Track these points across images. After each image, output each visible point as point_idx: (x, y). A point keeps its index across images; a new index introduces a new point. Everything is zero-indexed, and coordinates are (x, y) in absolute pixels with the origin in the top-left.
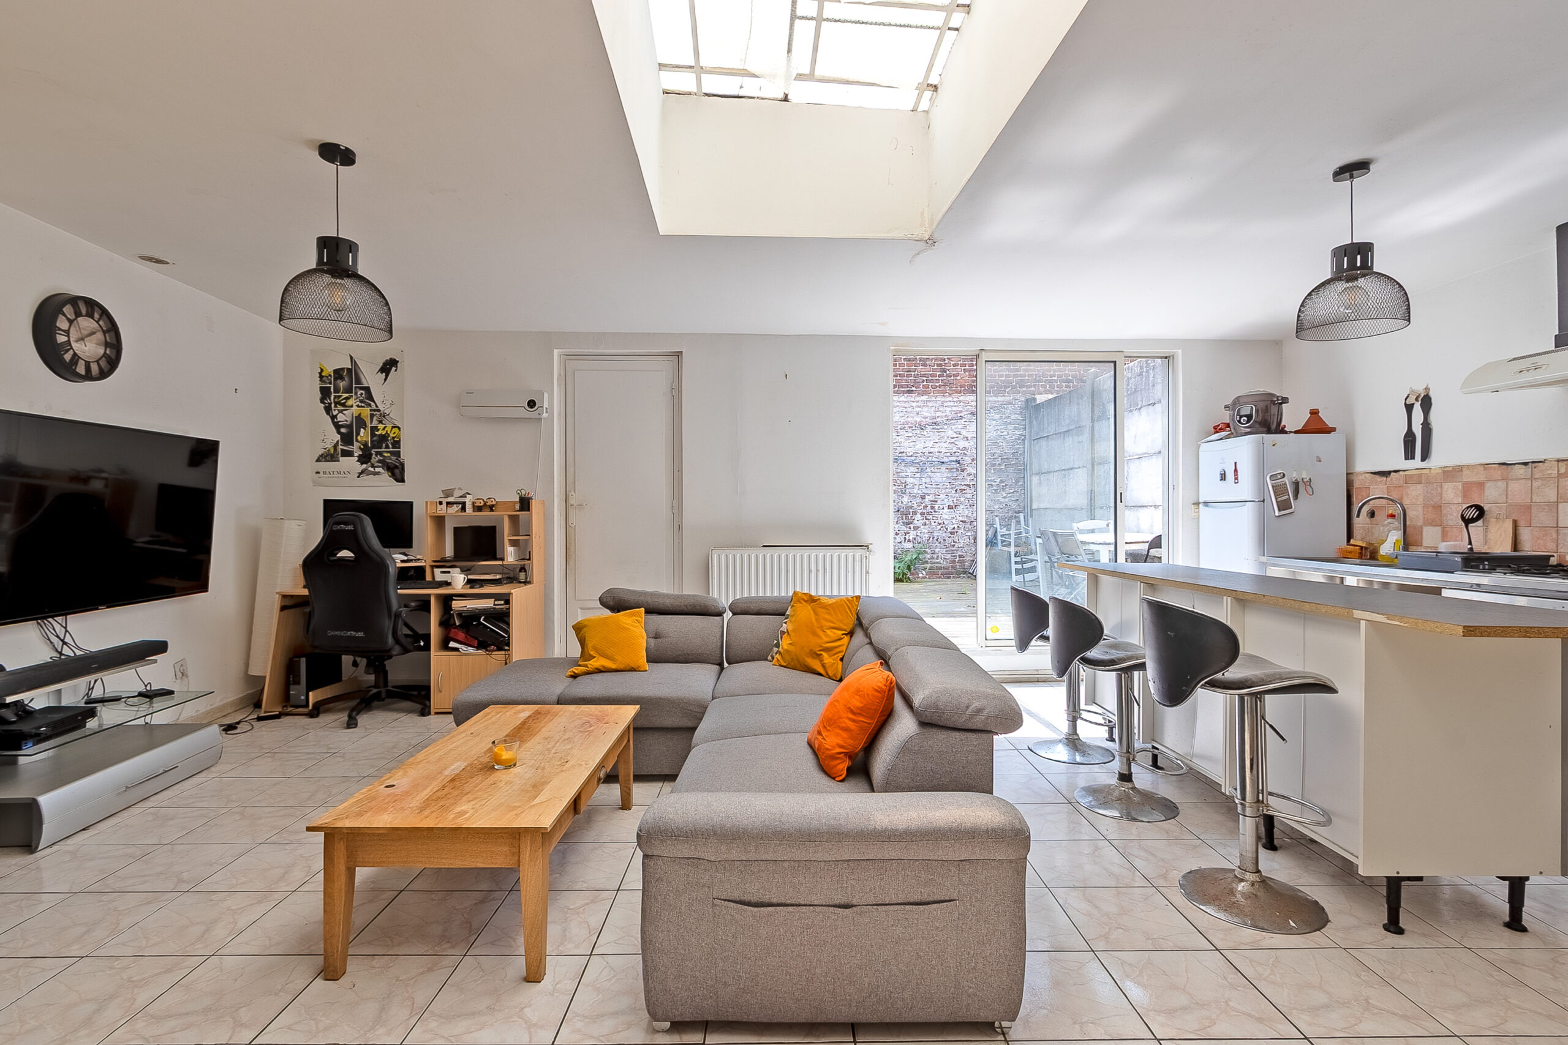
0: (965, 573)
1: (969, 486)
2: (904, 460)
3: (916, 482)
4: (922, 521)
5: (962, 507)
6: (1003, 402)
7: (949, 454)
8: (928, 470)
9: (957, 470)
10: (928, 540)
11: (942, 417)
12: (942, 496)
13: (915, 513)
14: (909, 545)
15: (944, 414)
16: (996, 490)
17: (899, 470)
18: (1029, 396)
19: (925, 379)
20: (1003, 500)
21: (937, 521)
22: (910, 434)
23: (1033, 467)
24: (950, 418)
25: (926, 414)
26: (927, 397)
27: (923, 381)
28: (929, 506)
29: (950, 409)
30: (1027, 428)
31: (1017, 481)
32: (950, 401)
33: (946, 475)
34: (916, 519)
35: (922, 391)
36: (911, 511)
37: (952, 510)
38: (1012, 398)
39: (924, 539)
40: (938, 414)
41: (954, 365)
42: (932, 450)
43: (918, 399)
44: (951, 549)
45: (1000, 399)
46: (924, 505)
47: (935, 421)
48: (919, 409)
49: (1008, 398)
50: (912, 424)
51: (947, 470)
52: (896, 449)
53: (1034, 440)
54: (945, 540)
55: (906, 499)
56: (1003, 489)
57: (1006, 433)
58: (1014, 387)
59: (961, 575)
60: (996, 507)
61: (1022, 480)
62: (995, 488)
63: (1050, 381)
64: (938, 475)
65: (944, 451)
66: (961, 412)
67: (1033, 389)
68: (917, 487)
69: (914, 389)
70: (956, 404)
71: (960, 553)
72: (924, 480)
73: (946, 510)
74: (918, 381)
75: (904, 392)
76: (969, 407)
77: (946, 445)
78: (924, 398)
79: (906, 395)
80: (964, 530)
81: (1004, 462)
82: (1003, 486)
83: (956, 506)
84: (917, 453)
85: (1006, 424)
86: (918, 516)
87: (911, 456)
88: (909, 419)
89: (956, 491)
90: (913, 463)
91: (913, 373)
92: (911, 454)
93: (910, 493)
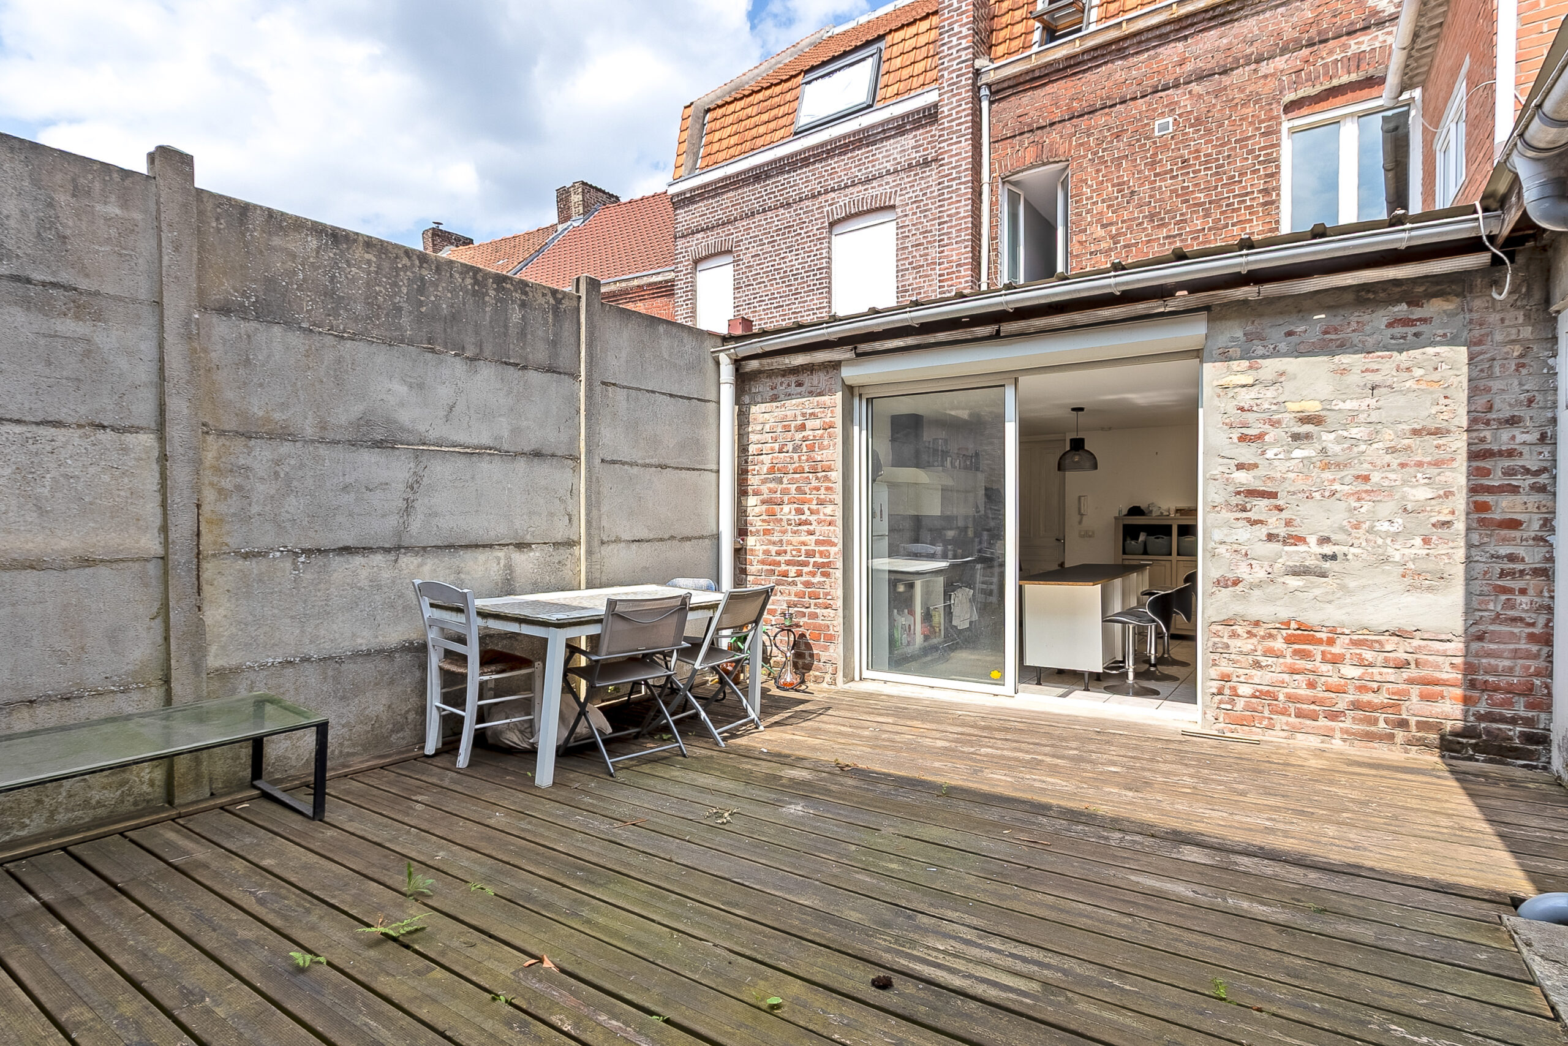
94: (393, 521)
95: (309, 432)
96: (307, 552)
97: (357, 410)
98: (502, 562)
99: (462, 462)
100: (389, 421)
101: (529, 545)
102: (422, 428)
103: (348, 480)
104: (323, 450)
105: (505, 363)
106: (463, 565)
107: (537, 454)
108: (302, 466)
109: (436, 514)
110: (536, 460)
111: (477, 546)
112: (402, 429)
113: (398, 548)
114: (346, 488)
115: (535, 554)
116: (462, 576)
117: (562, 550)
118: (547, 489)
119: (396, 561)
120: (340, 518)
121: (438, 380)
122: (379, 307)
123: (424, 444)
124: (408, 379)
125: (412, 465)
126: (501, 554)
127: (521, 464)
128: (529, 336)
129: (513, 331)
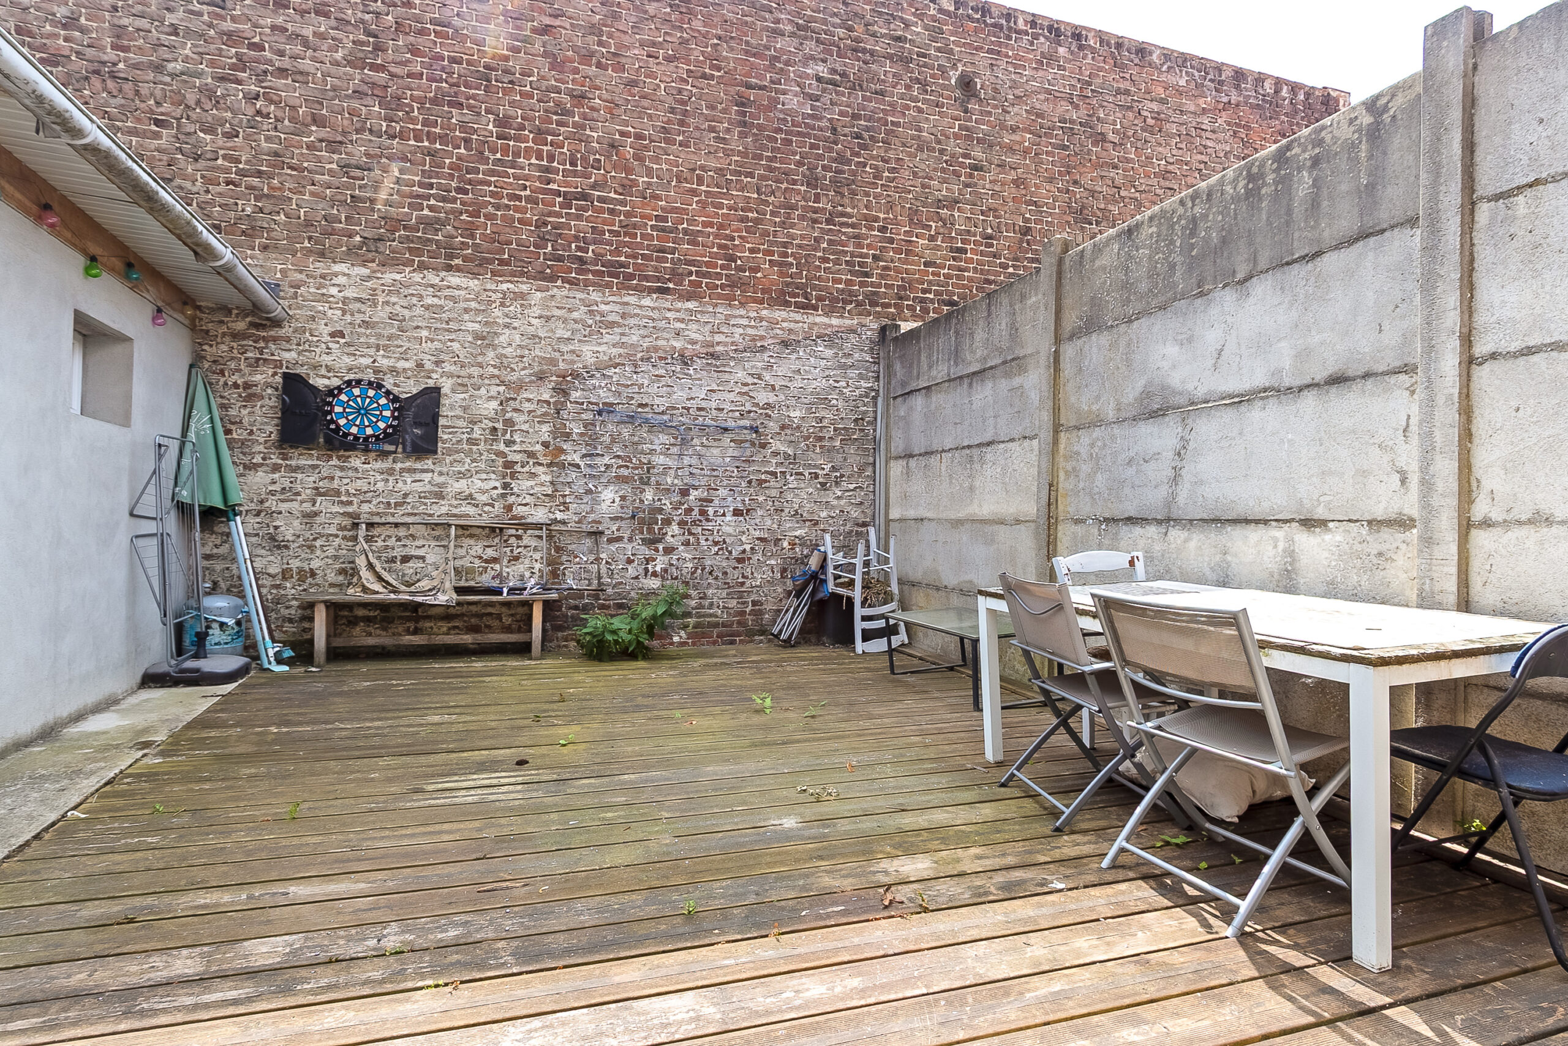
0: (763, 632)
1: (774, 474)
2: (647, 421)
3: (669, 462)
4: (682, 538)
5: (760, 512)
6: (840, 327)
7: (737, 414)
8: (696, 441)
9: (753, 444)
10: (693, 573)
11: (726, 344)
12: (723, 492)
13: (668, 522)
14: (654, 583)
15: (729, 340)
16: (823, 484)
17: (636, 439)
18: (885, 321)
19: (694, 269)
20: (835, 502)
21: (711, 538)
22: (662, 372)
23: (893, 444)
24: (741, 347)
25: (694, 336)
26: (697, 304)
27: (690, 273)
28: (697, 510)
29: (741, 331)
30: (881, 375)
31: (862, 470)
32: (742, 317)
33: (730, 452)
34: (670, 534)
35: (688, 292)
36: (660, 517)
37: (741, 518)
38: (855, 322)
39: (685, 570)
40: (718, 338)
41: (752, 251)
42: (704, 404)
43: (679, 305)
44: (737, 590)
45: (835, 321)
46: (686, 506)
47: (711, 350)
48: (679, 325)
49: (848, 322)
50: (667, 352)
51: (732, 444)
52: (632, 398)
53: (895, 398)
54: (725, 573)
55: (649, 495)
56: (837, 483)
57: (844, 384)
58: (859, 304)
59: (756, 638)
60: (824, 514)
61: (870, 469)
62: (821, 480)
63: (923, 301)
64: (716, 451)
65: (727, 406)
66: (762, 338)
67: (892, 310)
68: (672, 472)
69: (671, 285)
70: (753, 323)
71: (754, 597)
72: (687, 460)
73: (729, 518)
74: (680, 271)
75: (651, 291)
76: (778, 332)
77: (731, 396)
78: (690, 305)
79: (655, 296)
80: (764, 555)
81: (840, 433)
82: (836, 477)
83: (748, 511)
84: (674, 408)
85: (844, 367)
86: (675, 528)
87: (663, 413)
88: (661, 343)
89: (750, 482)
90: (665, 427)
91: (670, 256)
92: (662, 409)
93: (658, 484)
94: (1163, 491)
95: (1111, 415)
96: (1107, 520)
97: (1140, 384)
98: (1281, 546)
99: (1228, 415)
100: (1164, 388)
101: (1323, 523)
102: (1190, 387)
103: (1132, 454)
104: (1116, 430)
105: (1288, 264)
106: (1229, 544)
107: (1338, 380)
108: (1105, 445)
109: (1201, 482)
110: (1334, 389)
111: (1247, 521)
112: (1174, 392)
113: (1168, 520)
114: (1130, 462)
115: (1334, 537)
116: (1229, 558)
117: (1386, 533)
118: (1354, 432)
119: (1166, 534)
120: (1127, 490)
121: (1207, 325)
122: (1158, 275)
123: (1192, 404)
124: (1180, 337)
125: (1180, 430)
126: (1279, 533)
127: (1309, 401)
128: (1325, 203)
129: (1299, 208)
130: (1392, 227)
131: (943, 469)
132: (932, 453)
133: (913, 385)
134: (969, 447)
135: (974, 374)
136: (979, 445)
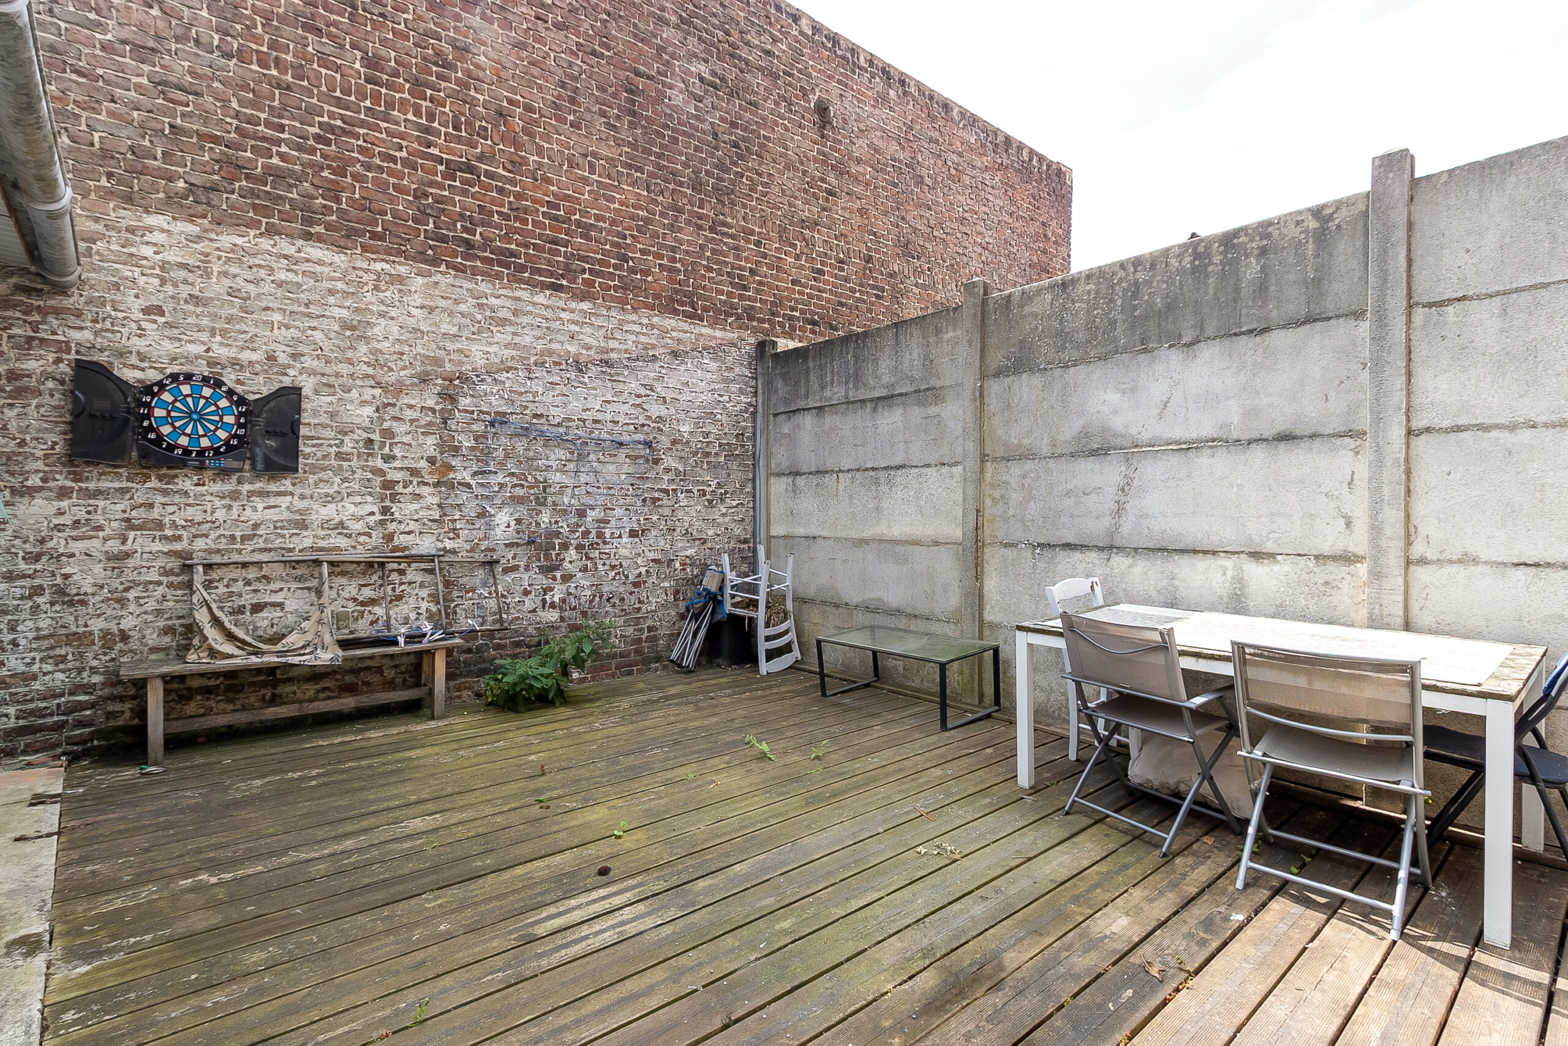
0: (658, 659)
1: (666, 491)
2: (542, 433)
3: (566, 480)
4: (580, 564)
5: (654, 533)
6: (723, 339)
7: (632, 427)
8: (592, 457)
9: (647, 461)
10: (591, 602)
11: (619, 351)
12: (619, 512)
13: (565, 546)
14: (552, 616)
15: (622, 347)
16: (710, 502)
17: (531, 454)
18: (761, 337)
19: (587, 266)
20: (720, 520)
21: (608, 562)
22: (557, 379)
23: (773, 461)
24: (634, 356)
25: (588, 340)
26: (591, 305)
27: (584, 271)
28: (594, 532)
29: (633, 337)
30: (760, 391)
31: (743, 486)
32: (635, 323)
33: (626, 469)
34: (568, 559)
35: (582, 291)
36: (557, 541)
37: (637, 540)
38: (736, 335)
39: (583, 599)
40: (612, 344)
41: (643, 252)
42: (599, 416)
43: (573, 305)
44: (633, 617)
45: (718, 334)
46: (583, 528)
47: (605, 357)
48: (573, 327)
49: (729, 335)
50: (561, 356)
51: (627, 460)
52: (526, 407)
53: (775, 415)
54: (622, 599)
55: (545, 518)
56: (721, 499)
57: (726, 398)
58: (739, 317)
59: (653, 665)
60: (711, 533)
61: (750, 485)
62: (708, 497)
63: (791, 318)
64: (612, 468)
65: (622, 419)
66: (654, 347)
67: (766, 326)
68: (569, 491)
69: (565, 283)
70: (644, 330)
71: (649, 623)
72: (583, 478)
73: (625, 540)
74: (574, 267)
75: (544, 286)
76: (669, 341)
77: (626, 408)
78: (585, 306)
79: (548, 292)
80: (658, 577)
81: (724, 449)
82: (721, 494)
83: (643, 531)
84: (570, 420)
85: (726, 380)
86: (572, 552)
87: (559, 425)
88: (555, 346)
89: (644, 500)
90: (561, 441)
91: (563, 249)
92: (558, 420)
93: (555, 504)
94: (1106, 522)
95: (1045, 450)
96: (1041, 545)
97: (1078, 425)
98: (1230, 574)
99: (1175, 460)
100: (1104, 430)
101: (1272, 556)
102: (1134, 431)
103: (1070, 486)
104: (1052, 464)
105: (1235, 334)
106: (1176, 571)
107: (1286, 438)
108: (1038, 477)
109: (1147, 516)
110: (1282, 445)
111: (1195, 552)
112: (1116, 435)
113: (1111, 547)
114: (1068, 494)
115: (1283, 568)
116: (1176, 583)
117: (1331, 566)
118: (1302, 482)
119: (1109, 559)
120: (1064, 519)
121: (1151, 378)
122: (1097, 328)
123: (1136, 446)
124: (1122, 386)
125: (1123, 468)
126: (1229, 563)
127: (1258, 453)
128: (1273, 288)
129: (1246, 291)
130: (1338, 317)
131: (841, 489)
132: (826, 472)
133: (801, 404)
134: (873, 469)
135: (879, 399)
136: (886, 468)
